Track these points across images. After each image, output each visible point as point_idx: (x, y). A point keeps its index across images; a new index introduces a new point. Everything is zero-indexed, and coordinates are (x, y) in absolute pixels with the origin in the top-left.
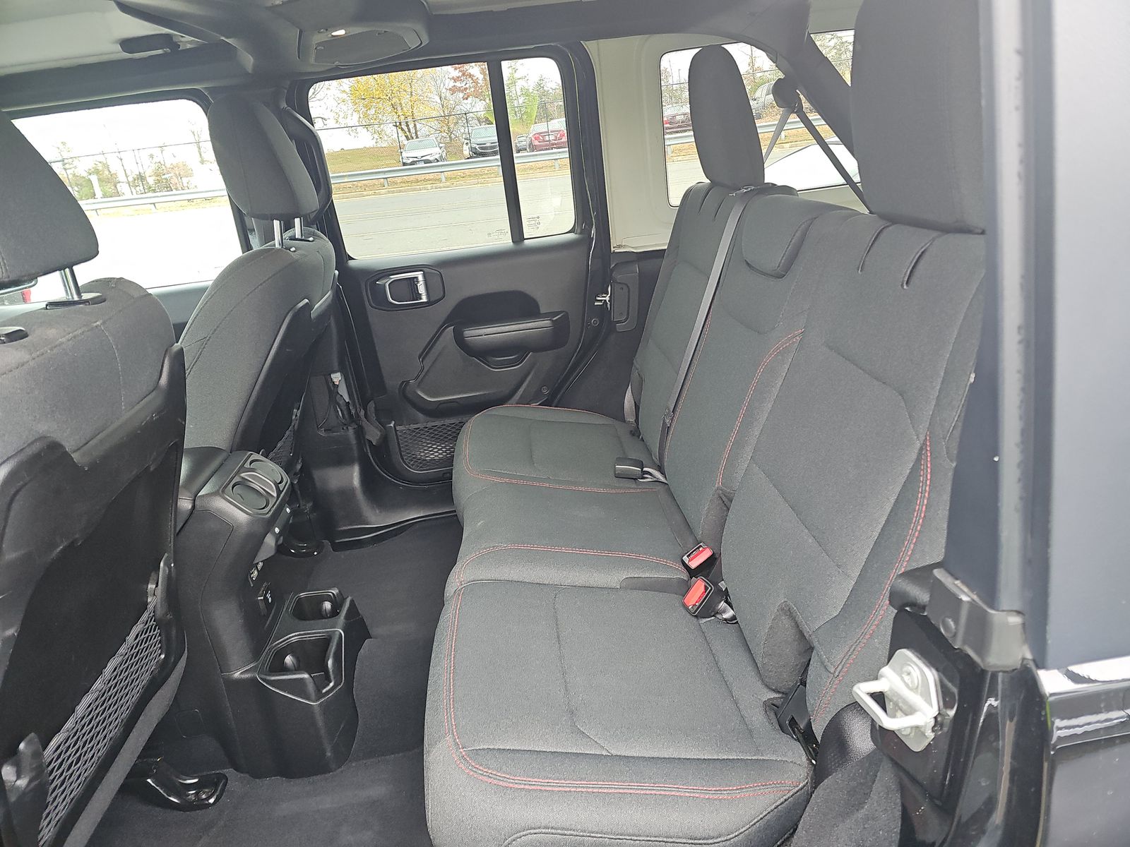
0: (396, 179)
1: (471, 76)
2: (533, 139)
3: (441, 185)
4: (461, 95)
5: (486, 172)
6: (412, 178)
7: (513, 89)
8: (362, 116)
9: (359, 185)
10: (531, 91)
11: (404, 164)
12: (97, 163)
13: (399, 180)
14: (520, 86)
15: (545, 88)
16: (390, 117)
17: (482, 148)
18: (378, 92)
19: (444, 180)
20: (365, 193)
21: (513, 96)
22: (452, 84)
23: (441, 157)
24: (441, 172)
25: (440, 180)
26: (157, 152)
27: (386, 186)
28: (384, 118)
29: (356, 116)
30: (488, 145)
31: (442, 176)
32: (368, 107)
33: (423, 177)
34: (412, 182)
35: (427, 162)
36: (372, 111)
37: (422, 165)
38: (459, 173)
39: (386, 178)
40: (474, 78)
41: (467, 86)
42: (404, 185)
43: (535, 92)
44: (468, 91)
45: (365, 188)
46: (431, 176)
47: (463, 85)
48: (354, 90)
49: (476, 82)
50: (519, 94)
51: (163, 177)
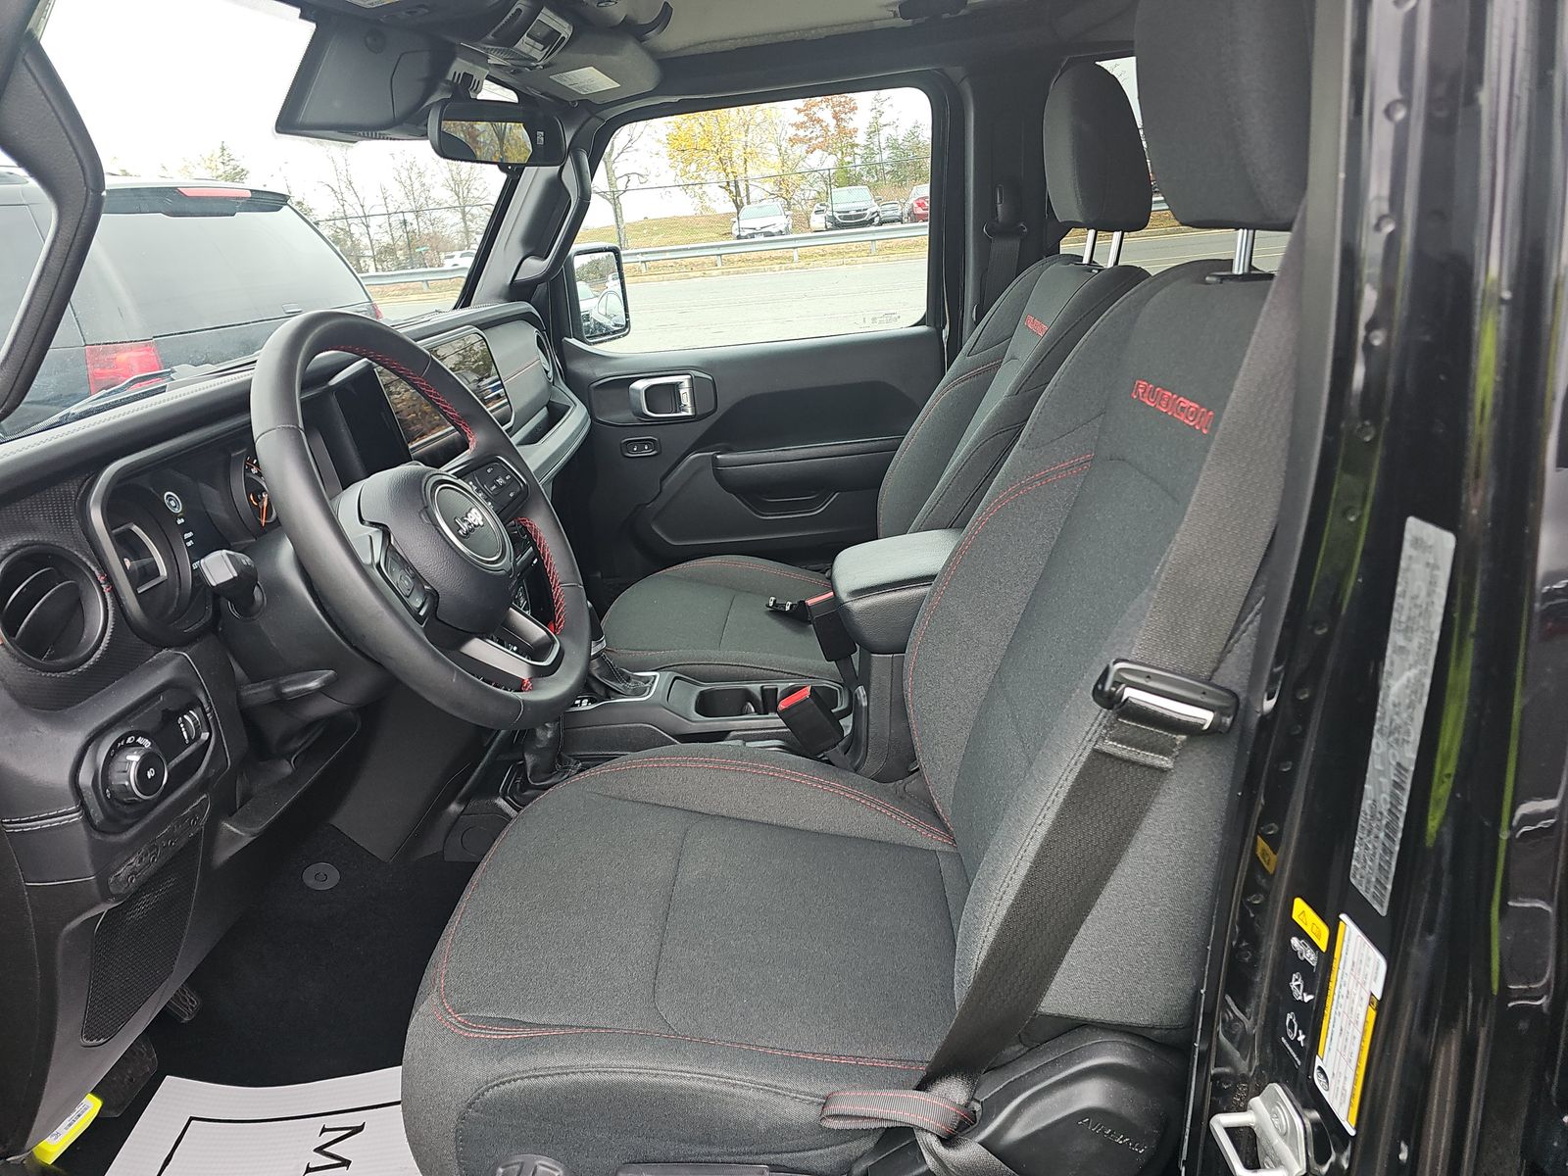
0: (732, 256)
1: (819, 121)
2: (916, 205)
3: (793, 265)
4: (805, 147)
5: (854, 249)
6: (753, 255)
7: (876, 140)
8: (679, 173)
9: (684, 263)
10: (900, 142)
11: (739, 237)
12: (338, 230)
13: (736, 257)
14: (887, 135)
15: (920, 138)
16: (714, 176)
17: (846, 218)
18: (704, 141)
19: (796, 258)
20: (691, 274)
21: (875, 149)
22: (792, 131)
23: (787, 228)
24: (794, 248)
25: (790, 258)
26: (410, 217)
27: (719, 266)
28: (708, 177)
29: (672, 173)
30: (853, 213)
31: (795, 254)
32: (688, 162)
33: (767, 254)
34: (753, 260)
35: (768, 234)
36: (693, 167)
37: (762, 238)
38: (817, 250)
39: (721, 255)
40: (824, 124)
41: (814, 135)
42: (743, 264)
43: (906, 143)
44: (814, 142)
45: (692, 267)
46: (778, 253)
47: (808, 133)
48: (672, 139)
49: (826, 129)
50: (883, 145)
51: (417, 250)
